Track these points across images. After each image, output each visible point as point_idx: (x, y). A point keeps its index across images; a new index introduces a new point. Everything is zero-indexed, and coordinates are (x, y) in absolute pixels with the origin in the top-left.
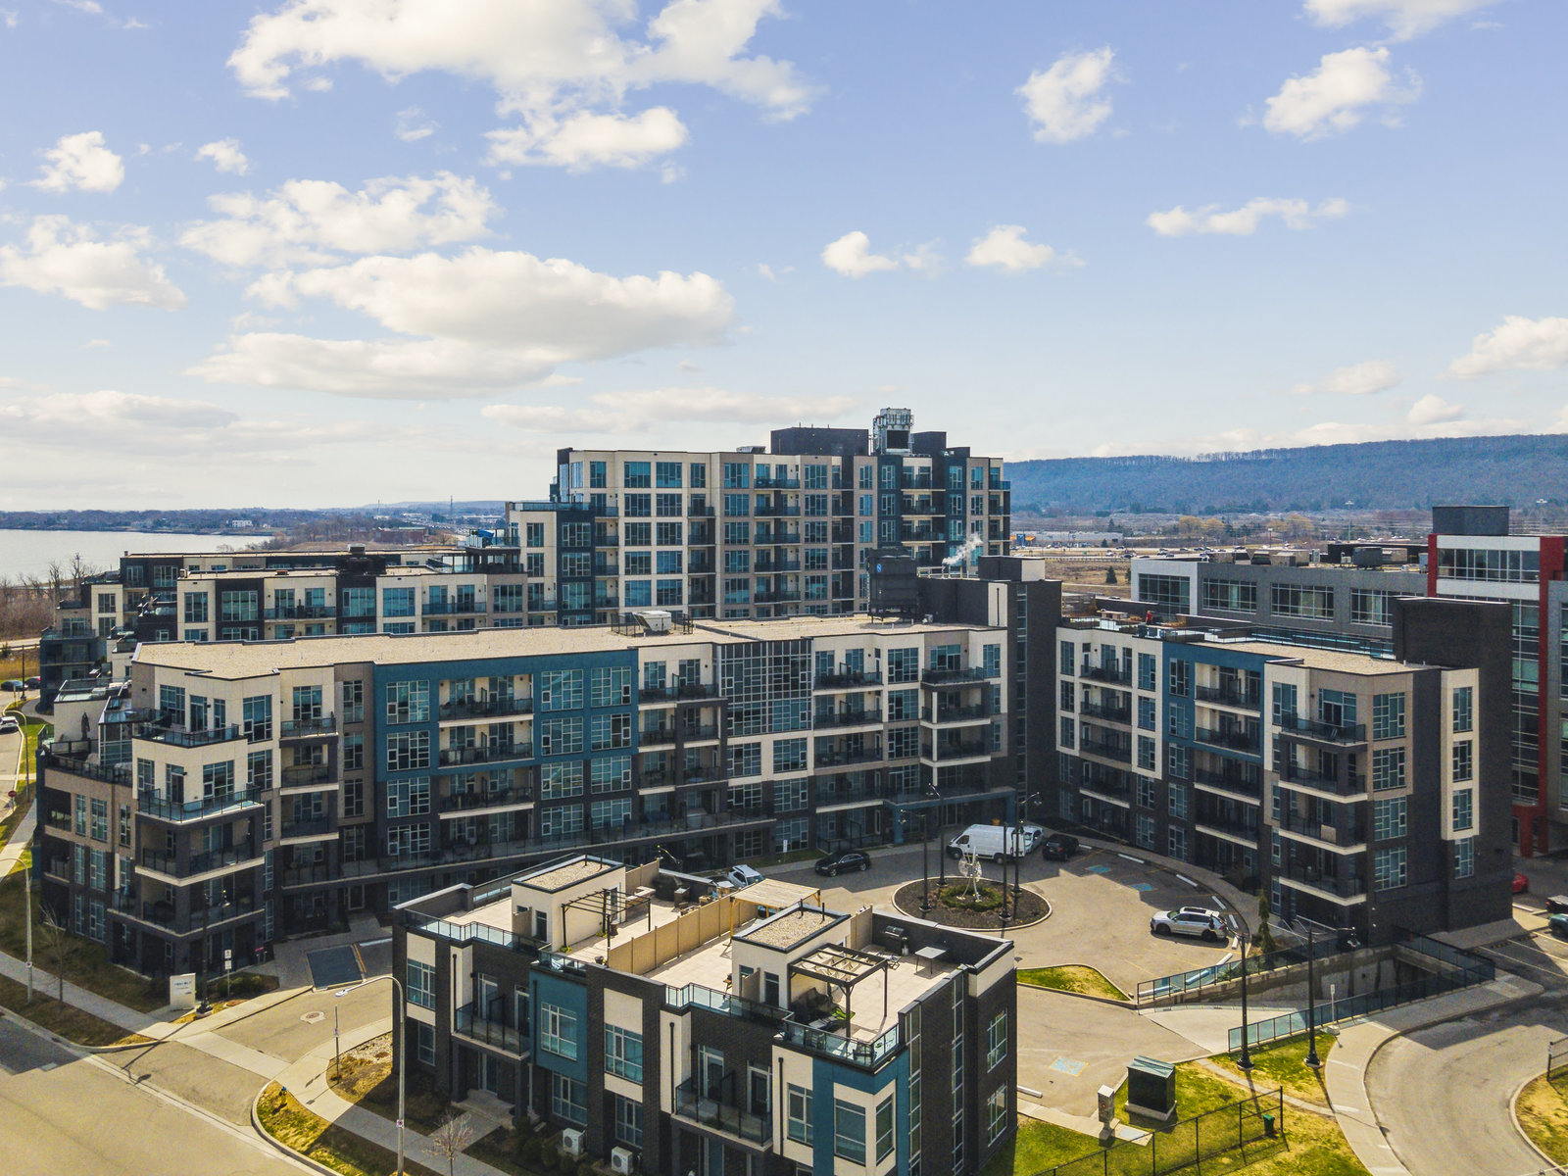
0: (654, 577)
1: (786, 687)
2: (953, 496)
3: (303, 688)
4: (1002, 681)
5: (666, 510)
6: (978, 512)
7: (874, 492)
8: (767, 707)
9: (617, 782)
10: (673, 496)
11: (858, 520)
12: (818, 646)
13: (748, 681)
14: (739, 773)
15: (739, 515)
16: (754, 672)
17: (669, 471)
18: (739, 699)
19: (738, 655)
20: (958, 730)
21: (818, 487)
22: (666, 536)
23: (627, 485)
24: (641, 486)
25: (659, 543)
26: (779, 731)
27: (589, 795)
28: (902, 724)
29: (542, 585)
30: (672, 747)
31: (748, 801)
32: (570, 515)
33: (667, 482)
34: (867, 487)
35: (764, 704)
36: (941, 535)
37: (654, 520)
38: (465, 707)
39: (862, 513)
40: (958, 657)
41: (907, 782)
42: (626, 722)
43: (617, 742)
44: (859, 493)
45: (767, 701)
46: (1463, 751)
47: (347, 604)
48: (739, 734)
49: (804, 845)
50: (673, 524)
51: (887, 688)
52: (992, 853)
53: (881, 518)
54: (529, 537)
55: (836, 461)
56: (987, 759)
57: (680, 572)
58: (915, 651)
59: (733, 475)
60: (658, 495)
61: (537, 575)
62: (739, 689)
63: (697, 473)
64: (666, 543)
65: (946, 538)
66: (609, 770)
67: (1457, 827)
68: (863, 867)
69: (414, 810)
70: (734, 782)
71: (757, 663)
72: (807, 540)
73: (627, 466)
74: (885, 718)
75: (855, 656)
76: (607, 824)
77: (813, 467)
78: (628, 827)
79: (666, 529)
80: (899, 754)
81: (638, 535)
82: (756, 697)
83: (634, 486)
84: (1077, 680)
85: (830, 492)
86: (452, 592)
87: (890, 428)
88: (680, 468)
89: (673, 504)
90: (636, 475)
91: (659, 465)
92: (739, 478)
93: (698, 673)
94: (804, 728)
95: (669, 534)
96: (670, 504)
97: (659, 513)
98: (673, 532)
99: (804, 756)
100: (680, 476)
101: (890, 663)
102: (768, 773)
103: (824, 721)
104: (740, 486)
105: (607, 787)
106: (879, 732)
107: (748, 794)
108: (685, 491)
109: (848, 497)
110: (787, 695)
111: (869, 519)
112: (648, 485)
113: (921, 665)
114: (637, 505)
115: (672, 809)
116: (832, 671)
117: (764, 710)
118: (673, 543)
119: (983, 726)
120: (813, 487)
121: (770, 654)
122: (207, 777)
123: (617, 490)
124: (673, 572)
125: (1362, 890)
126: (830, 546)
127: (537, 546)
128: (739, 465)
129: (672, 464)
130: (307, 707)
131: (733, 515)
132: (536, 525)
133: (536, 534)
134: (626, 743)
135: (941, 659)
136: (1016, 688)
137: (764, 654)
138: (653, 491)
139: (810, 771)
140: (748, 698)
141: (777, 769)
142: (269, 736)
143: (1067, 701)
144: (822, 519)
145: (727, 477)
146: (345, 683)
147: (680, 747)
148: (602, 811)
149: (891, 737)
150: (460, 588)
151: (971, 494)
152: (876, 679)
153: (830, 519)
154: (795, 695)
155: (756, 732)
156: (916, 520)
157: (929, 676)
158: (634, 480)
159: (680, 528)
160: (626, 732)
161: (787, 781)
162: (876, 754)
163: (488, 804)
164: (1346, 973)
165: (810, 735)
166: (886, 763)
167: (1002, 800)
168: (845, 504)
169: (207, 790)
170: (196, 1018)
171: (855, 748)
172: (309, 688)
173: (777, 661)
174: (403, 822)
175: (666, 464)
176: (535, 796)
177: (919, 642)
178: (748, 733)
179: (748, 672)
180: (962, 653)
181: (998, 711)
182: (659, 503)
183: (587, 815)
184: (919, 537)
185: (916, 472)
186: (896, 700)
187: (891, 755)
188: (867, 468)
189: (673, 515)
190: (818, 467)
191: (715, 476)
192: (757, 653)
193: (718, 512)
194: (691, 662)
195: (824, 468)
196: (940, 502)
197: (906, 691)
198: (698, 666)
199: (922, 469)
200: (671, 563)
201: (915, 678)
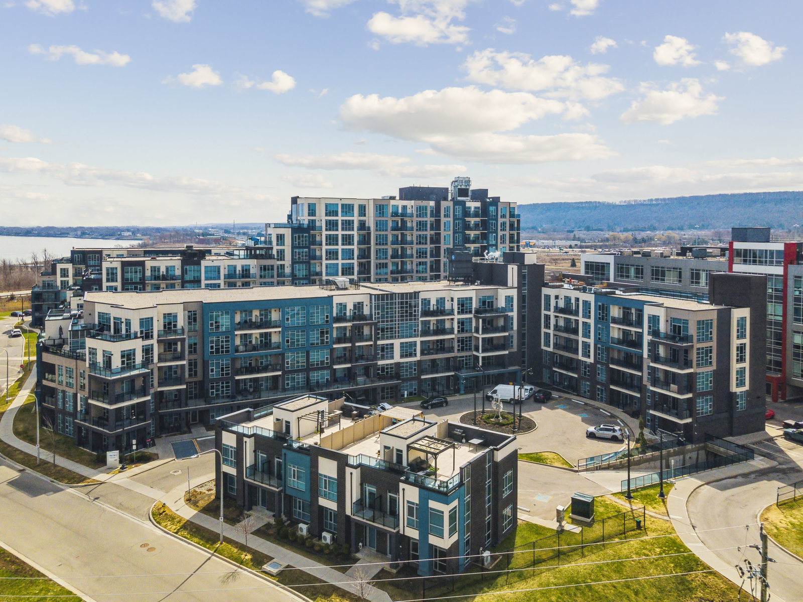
0: (340, 262)
1: (406, 316)
2: (491, 222)
3: (168, 314)
4: (514, 314)
5: (346, 228)
6: (503, 230)
7: (451, 219)
8: (397, 326)
9: (322, 362)
10: (349, 221)
11: (443, 233)
12: (422, 296)
13: (387, 313)
14: (383, 358)
15: (383, 231)
16: (391, 308)
17: (348, 208)
18: (383, 322)
19: (383, 300)
20: (492, 338)
21: (423, 217)
22: (346, 241)
23: (326, 215)
24: (333, 216)
25: (343, 244)
26: (403, 337)
27: (309, 368)
28: (464, 335)
29: (284, 265)
30: (349, 345)
31: (387, 372)
32: (298, 230)
33: (346, 214)
34: (447, 217)
35: (395, 324)
36: (485, 241)
37: (340, 233)
38: (247, 324)
39: (445, 230)
40: (492, 302)
41: (466, 363)
42: (327, 332)
43: (322, 341)
44: (443, 220)
45: (397, 322)
46: (741, 349)
47: (186, 274)
48: (383, 339)
49: (415, 394)
50: (349, 235)
51: (457, 317)
52: (509, 398)
53: (455, 232)
54: (278, 241)
55: (432, 203)
56: (507, 352)
57: (353, 259)
58: (471, 299)
59: (380, 210)
60: (342, 220)
61: (281, 260)
62: (383, 317)
63: (362, 210)
64: (346, 245)
65: (488, 243)
66: (319, 356)
67: (737, 386)
68: (444, 405)
69: (223, 375)
70: (380, 363)
71: (392, 304)
72: (417, 243)
73: (326, 205)
74: (456, 332)
75: (441, 301)
76: (318, 382)
77: (420, 207)
78: (328, 384)
79: (346, 238)
80: (463, 349)
81: (332, 240)
82: (392, 321)
83: (330, 216)
84: (552, 313)
85: (429, 219)
86: (239, 268)
87: (459, 187)
88: (353, 207)
89: (349, 224)
90: (331, 210)
91: (343, 205)
92: (383, 212)
93: (363, 309)
94: (415, 336)
95: (348, 240)
96: (348, 225)
97: (343, 229)
98: (350, 239)
99: (415, 350)
100: (353, 211)
101: (458, 305)
102: (397, 358)
103: (425, 333)
104: (383, 216)
105: (317, 364)
106: (453, 339)
107: (387, 368)
108: (356, 218)
109: (438, 222)
110: (407, 320)
111: (449, 233)
112: (337, 215)
113: (474, 306)
114: (332, 225)
115: (350, 375)
116: (429, 308)
117: (395, 328)
118: (350, 244)
119: (504, 336)
120: (420, 216)
121: (398, 299)
122: (123, 356)
123: (321, 218)
124: (349, 259)
125: (690, 416)
126: (429, 247)
127: (281, 245)
128: (383, 205)
129: (349, 205)
130: (170, 324)
131: (380, 230)
132: (281, 235)
133: (281, 239)
134: (327, 342)
135: (484, 303)
136: (521, 318)
137: (396, 300)
138: (340, 218)
139: (418, 357)
140: (387, 321)
141: (402, 356)
142: (152, 336)
143: (547, 324)
144: (425, 233)
145: (377, 211)
146: (189, 312)
147: (353, 345)
148: (315, 376)
149: (458, 341)
150: (243, 267)
151: (500, 220)
152: (451, 312)
153: (429, 233)
154: (411, 320)
155: (392, 338)
156: (472, 234)
157: (478, 311)
158: (330, 212)
159: (353, 237)
160: (327, 337)
161: (407, 363)
162: (451, 350)
163: (259, 372)
164: (681, 457)
165: (418, 340)
166: (456, 354)
167: (514, 373)
168: (436, 225)
169: (123, 362)
170: (120, 472)
171: (441, 347)
172: (171, 314)
173: (402, 303)
174: (217, 380)
175: (346, 205)
176: (282, 368)
177: (473, 294)
178: (387, 338)
179: (387, 308)
180: (494, 300)
181: (512, 329)
182: (343, 224)
183: (308, 379)
184: (474, 242)
185: (473, 209)
186: (461, 323)
187: (458, 350)
188: (447, 207)
189: (349, 230)
190: (423, 207)
191: (371, 211)
192: (392, 299)
193: (372, 229)
194: (359, 303)
195: (426, 207)
196: (484, 225)
197: (466, 319)
198: (363, 305)
199: (476, 208)
200: (349, 254)
201: (470, 312)
